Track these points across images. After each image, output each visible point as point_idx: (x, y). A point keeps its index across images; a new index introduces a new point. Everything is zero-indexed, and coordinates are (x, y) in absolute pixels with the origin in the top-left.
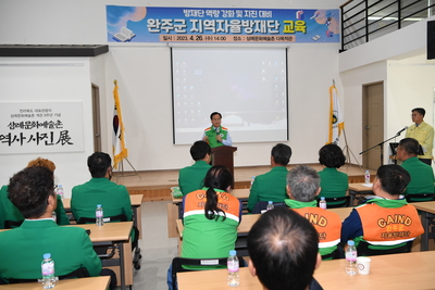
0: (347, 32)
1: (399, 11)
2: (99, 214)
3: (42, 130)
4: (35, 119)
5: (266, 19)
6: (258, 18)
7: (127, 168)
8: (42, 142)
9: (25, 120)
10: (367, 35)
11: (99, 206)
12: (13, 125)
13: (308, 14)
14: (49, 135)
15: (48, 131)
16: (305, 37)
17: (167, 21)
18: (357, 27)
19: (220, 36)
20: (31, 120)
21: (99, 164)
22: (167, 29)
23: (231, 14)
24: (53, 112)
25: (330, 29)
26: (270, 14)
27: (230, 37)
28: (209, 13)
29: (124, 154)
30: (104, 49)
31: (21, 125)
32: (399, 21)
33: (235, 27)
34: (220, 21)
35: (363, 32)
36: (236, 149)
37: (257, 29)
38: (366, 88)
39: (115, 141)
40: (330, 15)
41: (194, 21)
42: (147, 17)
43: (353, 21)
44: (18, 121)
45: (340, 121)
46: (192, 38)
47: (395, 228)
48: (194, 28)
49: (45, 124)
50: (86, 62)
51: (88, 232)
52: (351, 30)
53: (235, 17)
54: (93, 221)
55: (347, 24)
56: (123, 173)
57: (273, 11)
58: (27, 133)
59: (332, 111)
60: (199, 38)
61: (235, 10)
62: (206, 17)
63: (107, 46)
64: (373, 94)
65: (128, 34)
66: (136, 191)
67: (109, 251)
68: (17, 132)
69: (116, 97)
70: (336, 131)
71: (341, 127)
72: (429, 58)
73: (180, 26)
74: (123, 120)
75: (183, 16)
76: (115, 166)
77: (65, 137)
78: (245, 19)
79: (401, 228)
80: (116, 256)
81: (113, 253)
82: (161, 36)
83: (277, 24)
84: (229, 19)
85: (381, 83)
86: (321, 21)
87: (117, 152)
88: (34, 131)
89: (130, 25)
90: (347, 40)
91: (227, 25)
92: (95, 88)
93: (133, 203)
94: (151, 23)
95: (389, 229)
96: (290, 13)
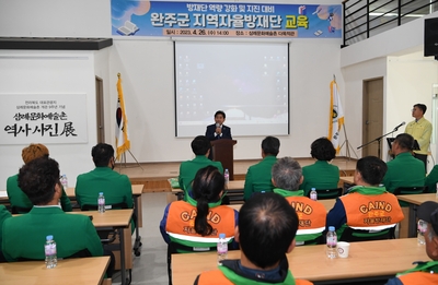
0: (349, 27)
1: (399, 8)
2: (101, 201)
3: (47, 122)
4: (40, 111)
5: (269, 14)
6: (261, 13)
7: (129, 160)
8: (47, 133)
9: (30, 111)
10: (368, 31)
11: (101, 194)
12: (18, 117)
13: (310, 9)
14: (54, 127)
15: (52, 122)
16: (307, 32)
17: (170, 15)
18: (359, 22)
19: (223, 30)
20: (37, 111)
21: (102, 154)
22: (171, 23)
23: (234, 9)
24: (58, 104)
25: (333, 24)
26: (272, 9)
27: (232, 32)
28: (212, 7)
29: (126, 146)
30: (109, 43)
31: (27, 116)
32: (399, 17)
33: (238, 22)
34: (223, 16)
35: (364, 28)
36: (236, 142)
37: (259, 24)
38: (367, 83)
39: (118, 133)
40: (332, 10)
41: (197, 15)
42: (151, 12)
43: (354, 17)
44: (23, 112)
45: (340, 116)
46: (195, 32)
47: (376, 213)
48: (197, 23)
49: (50, 116)
50: (90, 55)
51: (91, 218)
52: (353, 25)
53: (238, 12)
54: (95, 208)
55: (349, 19)
56: (125, 165)
57: (276, 6)
58: (32, 124)
59: (332, 105)
60: (202, 32)
61: (238, 4)
62: (209, 11)
63: (111, 40)
64: (373, 89)
65: (132, 27)
66: (138, 181)
67: (110, 236)
68: (22, 123)
69: (119, 90)
70: (336, 125)
71: (341, 122)
72: (426, 55)
73: (183, 20)
74: (126, 112)
75: (186, 10)
76: (118, 158)
77: (69, 129)
78: (248, 14)
79: (382, 214)
80: (117, 241)
81: (114, 238)
82: (165, 30)
83: (279, 19)
84: (232, 14)
85: (381, 79)
86: (323, 16)
87: (120, 144)
88: (39, 122)
89: (134, 19)
90: (348, 35)
91: (229, 20)
92: (99, 81)
93: (134, 192)
94: (154, 17)
95: (371, 214)
96: (293, 8)
